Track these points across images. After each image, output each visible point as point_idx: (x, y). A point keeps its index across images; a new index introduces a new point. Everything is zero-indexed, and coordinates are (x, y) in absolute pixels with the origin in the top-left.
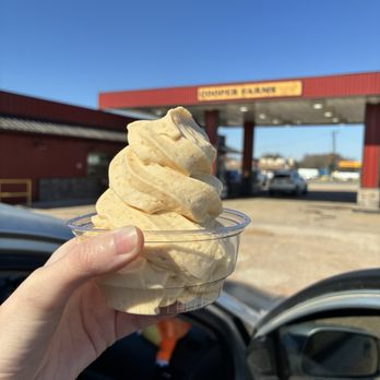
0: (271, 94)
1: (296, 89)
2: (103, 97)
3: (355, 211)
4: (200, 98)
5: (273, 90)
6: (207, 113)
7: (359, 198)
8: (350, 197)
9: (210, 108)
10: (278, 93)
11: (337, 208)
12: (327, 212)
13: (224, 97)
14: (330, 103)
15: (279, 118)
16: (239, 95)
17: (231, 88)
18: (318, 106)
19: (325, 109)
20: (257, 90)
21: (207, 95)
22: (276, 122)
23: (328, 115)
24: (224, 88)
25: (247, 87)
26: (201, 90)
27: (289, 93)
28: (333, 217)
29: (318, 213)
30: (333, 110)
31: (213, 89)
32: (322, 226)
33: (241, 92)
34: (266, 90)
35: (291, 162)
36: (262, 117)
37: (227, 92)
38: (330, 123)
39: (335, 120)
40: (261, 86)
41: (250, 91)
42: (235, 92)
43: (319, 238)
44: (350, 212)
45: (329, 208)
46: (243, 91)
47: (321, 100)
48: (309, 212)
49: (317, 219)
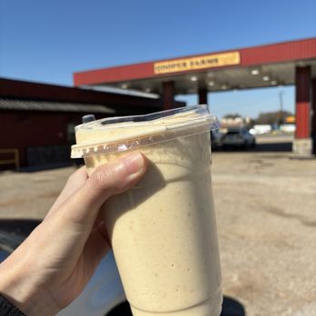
0: (214, 65)
1: (235, 59)
2: (77, 76)
3: (291, 158)
4: (157, 72)
5: (216, 61)
6: (165, 84)
7: (295, 148)
8: (287, 147)
9: (166, 80)
10: (221, 63)
11: (277, 157)
12: (266, 161)
13: (176, 69)
14: (265, 68)
15: (227, 84)
16: (188, 67)
17: (181, 62)
18: (255, 72)
19: (262, 74)
20: (203, 62)
21: (162, 69)
22: (224, 87)
23: (266, 79)
24: (176, 62)
25: (194, 60)
26: (156, 65)
27: (230, 63)
28: (271, 165)
29: (259, 162)
30: (270, 74)
31: (166, 64)
32: (258, 173)
33: (189, 65)
34: (210, 61)
35: (248, 120)
36: (211, 84)
37: (178, 65)
38: (268, 86)
39: (273, 83)
40: (206, 58)
41: (197, 63)
42: (185, 65)
43: (249, 184)
44: (287, 160)
45: (270, 157)
46: (192, 63)
47: (258, 67)
48: (252, 161)
49: (257, 168)
